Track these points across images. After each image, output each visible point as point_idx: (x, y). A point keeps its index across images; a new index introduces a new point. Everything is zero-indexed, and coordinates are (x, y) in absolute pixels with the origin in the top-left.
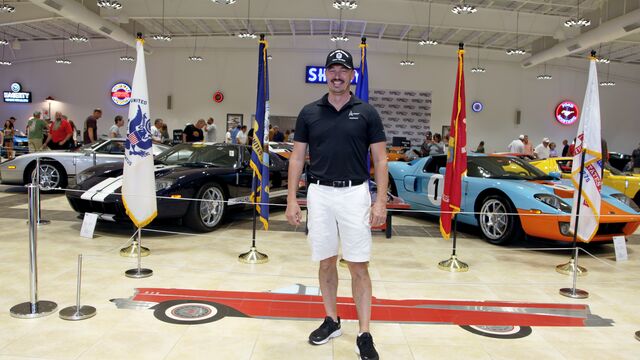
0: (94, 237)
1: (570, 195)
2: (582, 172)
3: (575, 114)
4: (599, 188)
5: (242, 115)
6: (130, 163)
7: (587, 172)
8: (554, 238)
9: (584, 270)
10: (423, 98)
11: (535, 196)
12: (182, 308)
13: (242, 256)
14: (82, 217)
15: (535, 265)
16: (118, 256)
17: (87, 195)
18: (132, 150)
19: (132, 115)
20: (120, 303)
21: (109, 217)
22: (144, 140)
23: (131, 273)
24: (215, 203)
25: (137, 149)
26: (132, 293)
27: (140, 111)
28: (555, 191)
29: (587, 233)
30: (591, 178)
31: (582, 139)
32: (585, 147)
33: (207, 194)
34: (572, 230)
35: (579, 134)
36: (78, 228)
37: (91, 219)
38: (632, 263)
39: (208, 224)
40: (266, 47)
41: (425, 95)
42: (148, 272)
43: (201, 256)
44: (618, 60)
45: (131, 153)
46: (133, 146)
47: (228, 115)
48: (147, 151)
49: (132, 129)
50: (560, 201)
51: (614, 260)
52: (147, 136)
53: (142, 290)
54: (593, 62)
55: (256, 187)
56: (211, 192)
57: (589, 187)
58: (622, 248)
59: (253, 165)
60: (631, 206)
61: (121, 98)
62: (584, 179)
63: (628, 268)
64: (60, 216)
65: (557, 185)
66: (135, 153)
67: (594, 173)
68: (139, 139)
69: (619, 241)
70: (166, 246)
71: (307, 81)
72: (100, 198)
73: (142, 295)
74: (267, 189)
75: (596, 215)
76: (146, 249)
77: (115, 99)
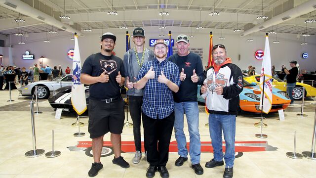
0: (61, 118)
1: (259, 93)
2: (264, 84)
4: (271, 90)
6: (74, 88)
7: (266, 84)
8: (253, 111)
9: (266, 125)
10: (199, 51)
11: (245, 94)
14: (55, 110)
15: (245, 123)
16: (71, 127)
17: (57, 101)
18: (74, 82)
19: (74, 68)
21: (67, 110)
22: (80, 78)
23: (76, 134)
25: (77, 82)
27: (77, 66)
28: (254, 91)
29: (267, 109)
30: (268, 86)
31: (263, 70)
32: (265, 74)
34: (260, 108)
35: (262, 68)
36: (54, 115)
37: (59, 111)
38: (287, 121)
40: (129, 37)
41: (200, 49)
42: (83, 134)
45: (74, 84)
46: (75, 81)
49: (74, 73)
50: (255, 95)
51: (279, 119)
54: (267, 37)
57: (267, 91)
60: (285, 96)
61: (72, 56)
62: (265, 88)
63: (285, 123)
64: (46, 109)
65: (255, 89)
66: (76, 84)
68: (77, 78)
71: (150, 46)
72: (63, 102)
75: (270, 102)
76: (83, 123)
77: (70, 56)
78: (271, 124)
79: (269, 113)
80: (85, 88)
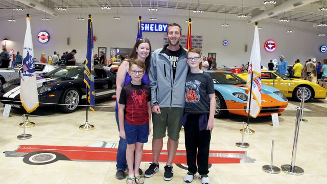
0: (9, 117)
1: (246, 91)
2: (252, 83)
3: (274, 47)
4: (260, 91)
5: (106, 48)
6: (24, 80)
7: (254, 83)
8: (242, 114)
9: (253, 131)
11: (233, 94)
12: (39, 156)
13: (81, 127)
14: (4, 106)
15: (230, 129)
16: (18, 127)
17: (6, 95)
18: (24, 73)
19: (24, 56)
20: (8, 154)
21: (18, 106)
22: (31, 69)
23: (20, 137)
24: (74, 98)
25: (27, 73)
26: (16, 148)
27: (28, 54)
29: (255, 113)
30: (256, 86)
31: (251, 66)
32: (253, 70)
33: (69, 94)
34: (247, 112)
37: (9, 107)
38: (280, 127)
39: (70, 108)
40: (92, 21)
42: (29, 136)
43: (61, 126)
44: (296, 19)
45: (24, 75)
46: (25, 72)
47: (99, 48)
48: (32, 74)
49: (24, 63)
52: (32, 66)
53: (22, 146)
54: (257, 28)
55: (88, 92)
56: (72, 92)
57: (255, 90)
58: (276, 119)
59: (85, 81)
61: (44, 39)
62: (253, 86)
66: (26, 75)
67: (258, 84)
68: (28, 68)
69: (275, 116)
70: (45, 121)
72: (13, 96)
73: (22, 149)
74: (93, 93)
75: (259, 104)
76: (33, 123)
77: (40, 40)
78: (260, 131)
79: (258, 117)
80: (44, 80)
